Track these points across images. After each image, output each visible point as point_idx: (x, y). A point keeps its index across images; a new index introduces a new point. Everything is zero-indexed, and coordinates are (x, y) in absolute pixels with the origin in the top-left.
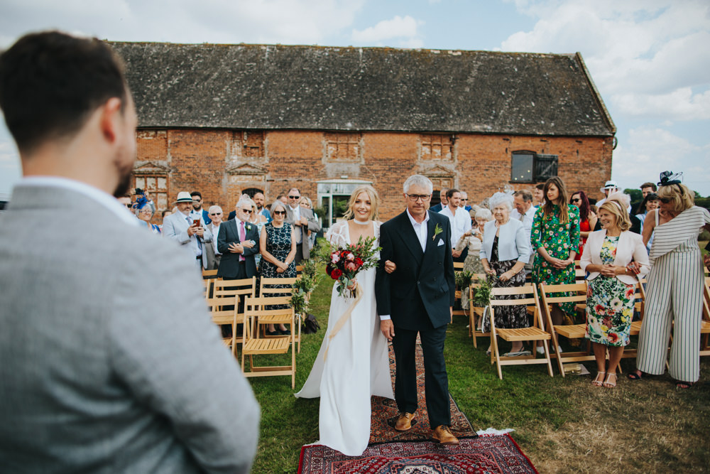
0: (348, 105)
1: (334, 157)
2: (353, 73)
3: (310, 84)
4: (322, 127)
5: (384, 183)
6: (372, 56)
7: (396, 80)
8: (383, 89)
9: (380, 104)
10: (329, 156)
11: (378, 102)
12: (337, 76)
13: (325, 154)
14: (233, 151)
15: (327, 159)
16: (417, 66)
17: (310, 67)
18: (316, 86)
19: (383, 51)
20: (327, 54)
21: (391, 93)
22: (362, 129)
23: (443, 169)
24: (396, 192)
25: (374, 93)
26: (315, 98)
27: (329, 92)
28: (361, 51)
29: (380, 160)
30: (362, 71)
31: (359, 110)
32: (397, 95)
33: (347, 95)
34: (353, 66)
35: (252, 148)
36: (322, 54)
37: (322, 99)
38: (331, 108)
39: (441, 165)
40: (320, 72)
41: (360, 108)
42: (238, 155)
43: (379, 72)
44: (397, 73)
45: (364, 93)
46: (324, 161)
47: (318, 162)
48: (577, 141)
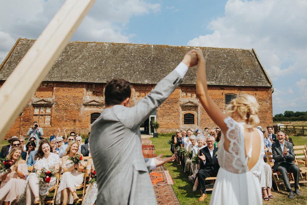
0: (146, 72)
1: (138, 97)
2: (148, 57)
3: (127, 61)
4: (133, 82)
5: (163, 110)
6: (158, 49)
7: (169, 60)
8: (163, 64)
9: (162, 72)
10: (136, 97)
11: (160, 71)
12: (141, 58)
13: (134, 95)
14: (87, 94)
16: (179, 54)
17: (128, 53)
18: (131, 62)
19: (163, 47)
20: (136, 48)
21: (167, 66)
22: (152, 83)
23: (192, 103)
24: (170, 114)
25: (159, 66)
26: (130, 68)
27: (137, 65)
28: (152, 46)
30: (153, 56)
31: (151, 74)
32: (169, 67)
33: (145, 67)
34: (148, 53)
35: (97, 92)
36: (134, 47)
37: (133, 69)
38: (137, 73)
39: (191, 101)
40: (132, 56)
41: (151, 73)
42: (90, 96)
43: (161, 56)
44: (170, 57)
45: (154, 66)
46: (133, 99)
48: (255, 89)
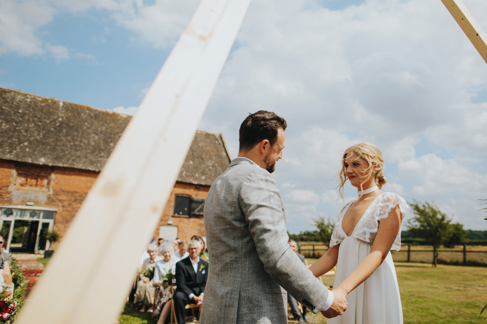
0: (44, 144)
1: (22, 185)
2: (51, 120)
3: (7, 121)
4: (15, 159)
5: (68, 211)
6: (70, 109)
7: (90, 131)
8: (77, 136)
9: (74, 147)
10: (18, 185)
11: (71, 146)
12: (36, 119)
13: (13, 182)
15: (15, 187)
16: (108, 124)
17: (10, 107)
18: (14, 124)
19: (80, 108)
20: (28, 100)
21: (84, 140)
22: (54, 165)
25: (69, 138)
26: (11, 134)
27: (26, 131)
28: (61, 104)
29: (68, 192)
30: (60, 119)
31: (54, 149)
32: (89, 142)
33: (44, 136)
34: (51, 114)
36: (24, 99)
37: (18, 135)
38: (26, 144)
40: (19, 113)
41: (54, 148)
43: (76, 123)
44: (91, 126)
45: (60, 137)
46: (10, 189)
47: (4, 189)
